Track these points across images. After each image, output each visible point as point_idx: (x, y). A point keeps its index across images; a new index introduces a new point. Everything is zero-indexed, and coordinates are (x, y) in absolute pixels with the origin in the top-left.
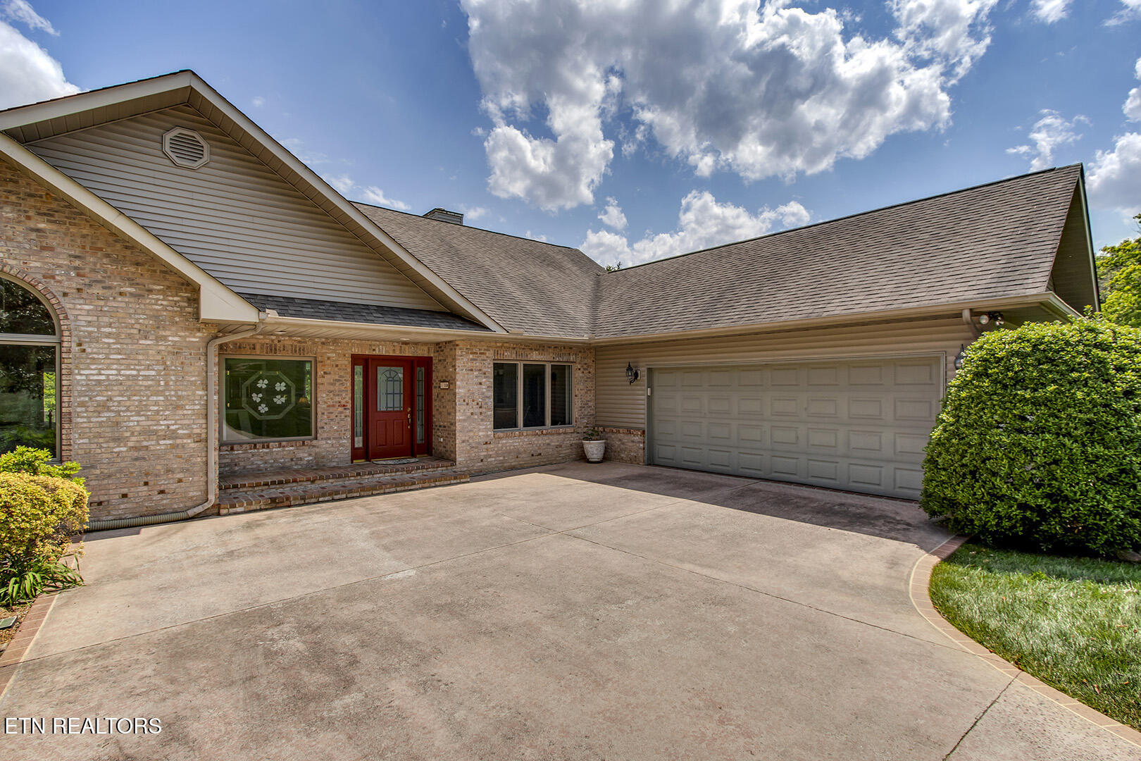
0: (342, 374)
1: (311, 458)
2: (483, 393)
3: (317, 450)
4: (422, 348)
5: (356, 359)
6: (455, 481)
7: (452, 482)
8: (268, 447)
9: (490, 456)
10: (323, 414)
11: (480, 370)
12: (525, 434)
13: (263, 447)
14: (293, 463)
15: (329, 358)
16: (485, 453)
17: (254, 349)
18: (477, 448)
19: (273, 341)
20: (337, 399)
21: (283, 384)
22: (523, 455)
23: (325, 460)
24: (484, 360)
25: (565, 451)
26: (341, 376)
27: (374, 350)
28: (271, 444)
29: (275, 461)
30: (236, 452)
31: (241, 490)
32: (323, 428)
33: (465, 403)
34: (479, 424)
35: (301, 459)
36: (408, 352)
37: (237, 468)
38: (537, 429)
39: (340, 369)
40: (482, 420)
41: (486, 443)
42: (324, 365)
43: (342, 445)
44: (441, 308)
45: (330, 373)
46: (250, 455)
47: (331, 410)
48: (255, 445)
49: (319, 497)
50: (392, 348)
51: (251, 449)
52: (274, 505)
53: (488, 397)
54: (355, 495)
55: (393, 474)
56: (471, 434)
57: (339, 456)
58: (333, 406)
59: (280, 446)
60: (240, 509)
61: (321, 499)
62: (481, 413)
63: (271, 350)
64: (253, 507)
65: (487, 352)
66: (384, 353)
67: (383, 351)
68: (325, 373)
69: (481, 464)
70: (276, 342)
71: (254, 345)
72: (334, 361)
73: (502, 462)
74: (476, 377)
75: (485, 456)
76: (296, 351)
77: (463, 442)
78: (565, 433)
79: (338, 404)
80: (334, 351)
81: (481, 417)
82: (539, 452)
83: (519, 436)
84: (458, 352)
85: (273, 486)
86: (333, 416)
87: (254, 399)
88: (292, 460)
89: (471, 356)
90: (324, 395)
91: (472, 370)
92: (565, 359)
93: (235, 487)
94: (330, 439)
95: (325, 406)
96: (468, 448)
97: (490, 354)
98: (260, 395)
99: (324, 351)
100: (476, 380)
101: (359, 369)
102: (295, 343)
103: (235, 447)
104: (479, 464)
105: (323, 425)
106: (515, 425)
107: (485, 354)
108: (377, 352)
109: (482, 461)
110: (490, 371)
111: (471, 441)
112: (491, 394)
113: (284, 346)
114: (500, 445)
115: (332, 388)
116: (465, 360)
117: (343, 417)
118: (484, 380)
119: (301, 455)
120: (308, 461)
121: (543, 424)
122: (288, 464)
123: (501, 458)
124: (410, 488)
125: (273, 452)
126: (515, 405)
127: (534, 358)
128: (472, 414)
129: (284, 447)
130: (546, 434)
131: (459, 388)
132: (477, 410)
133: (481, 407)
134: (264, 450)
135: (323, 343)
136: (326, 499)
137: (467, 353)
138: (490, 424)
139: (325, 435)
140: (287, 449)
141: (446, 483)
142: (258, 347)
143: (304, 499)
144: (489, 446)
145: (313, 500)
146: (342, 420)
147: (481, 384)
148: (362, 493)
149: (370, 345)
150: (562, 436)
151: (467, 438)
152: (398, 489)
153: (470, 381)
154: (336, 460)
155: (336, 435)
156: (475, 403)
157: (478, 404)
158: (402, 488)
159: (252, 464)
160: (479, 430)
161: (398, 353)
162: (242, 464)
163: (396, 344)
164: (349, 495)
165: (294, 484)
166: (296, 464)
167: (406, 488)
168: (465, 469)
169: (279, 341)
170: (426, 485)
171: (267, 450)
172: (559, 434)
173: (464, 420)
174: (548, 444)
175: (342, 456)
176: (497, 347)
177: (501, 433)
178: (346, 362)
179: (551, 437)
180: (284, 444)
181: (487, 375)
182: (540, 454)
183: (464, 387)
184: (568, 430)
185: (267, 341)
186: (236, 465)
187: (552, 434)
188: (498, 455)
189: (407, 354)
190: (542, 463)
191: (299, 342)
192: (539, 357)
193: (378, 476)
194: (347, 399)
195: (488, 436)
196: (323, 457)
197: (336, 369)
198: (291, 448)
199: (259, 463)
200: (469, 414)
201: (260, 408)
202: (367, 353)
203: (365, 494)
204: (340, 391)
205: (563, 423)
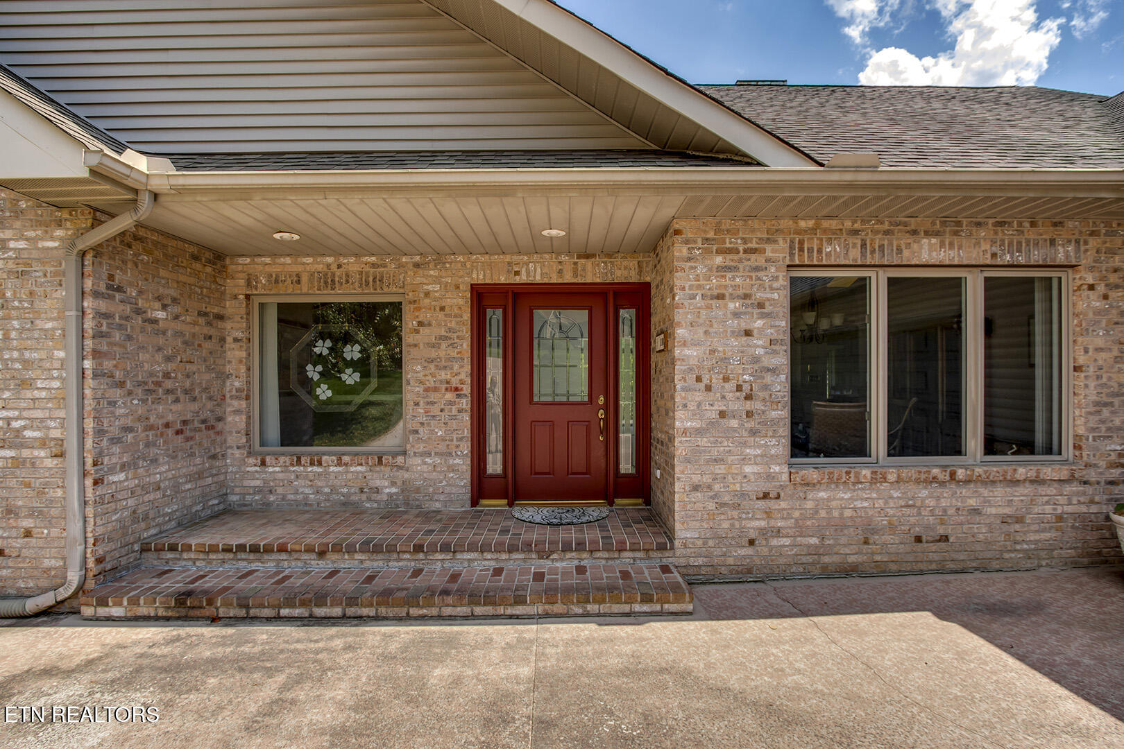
0: (453, 325)
1: (394, 490)
2: (756, 360)
3: (406, 475)
4: (625, 263)
5: (482, 297)
6: (646, 608)
7: (637, 608)
8: (320, 464)
9: (778, 532)
10: (417, 404)
11: (746, 296)
12: (892, 477)
13: (312, 464)
14: (364, 497)
15: (427, 294)
16: (763, 524)
17: (299, 282)
18: (737, 506)
19: (328, 266)
20: (443, 375)
21: (357, 347)
22: (888, 538)
23: (419, 496)
24: (757, 269)
25: (1035, 536)
26: (450, 330)
27: (517, 273)
28: (324, 458)
29: (334, 489)
30: (271, 469)
31: (185, 556)
32: (417, 432)
33: (702, 386)
34: (745, 444)
35: (377, 490)
36: (593, 274)
37: (272, 498)
38: (935, 465)
39: (450, 316)
40: (753, 433)
41: (766, 496)
42: (419, 309)
43: (452, 469)
44: (636, 141)
45: (429, 325)
46: (293, 477)
47: (433, 396)
48: (299, 459)
49: (280, 607)
50: (556, 267)
51: (292, 465)
52: (183, 612)
53: (773, 371)
54: (365, 611)
55: (504, 556)
56: (720, 469)
57: (448, 489)
58: (436, 389)
59: (339, 463)
60: (117, 611)
61: (285, 612)
62: (749, 414)
63: (326, 283)
64: (143, 610)
65: (769, 248)
66: (538, 279)
67: (536, 272)
68: (420, 324)
69: (749, 551)
70: (334, 268)
71: (298, 275)
72: (436, 299)
73: (815, 551)
74: (736, 315)
75: (763, 532)
76: (367, 284)
77: (696, 488)
78: (1037, 481)
79: (445, 386)
80: (437, 280)
81: (751, 424)
82: (941, 530)
83: (873, 481)
84: (680, 250)
85: (243, 556)
86: (435, 410)
87: (310, 374)
88: (362, 490)
89: (719, 260)
90: (419, 368)
91: (720, 297)
92: (1036, 256)
93: (173, 548)
94: (429, 455)
95: (420, 389)
96: (711, 505)
97: (778, 251)
98: (320, 368)
99: (418, 280)
100: (733, 323)
101: (495, 316)
102: (367, 269)
103: (268, 459)
104: (742, 552)
105: (416, 426)
106: (860, 449)
107: (763, 251)
108: (523, 278)
109: (752, 542)
110: (779, 296)
111: (717, 487)
112: (782, 360)
113: (347, 275)
114: (809, 504)
115: (433, 354)
116: (700, 269)
117: (454, 412)
118: (759, 323)
119: (378, 483)
120: (390, 495)
121: (954, 447)
122: (355, 498)
123: (814, 541)
124: (509, 611)
125: (329, 473)
126: (861, 395)
127: (925, 257)
128: (722, 414)
129: (346, 464)
130: (968, 482)
131: (685, 344)
132: (736, 405)
133: (748, 397)
134: (316, 469)
135: (417, 265)
136: (297, 612)
137: (707, 251)
138: (779, 444)
139: (421, 447)
140: (353, 469)
141: (616, 608)
142: (305, 279)
143: (247, 607)
144: (773, 505)
145: (267, 612)
146: (453, 418)
147: (748, 333)
148: (383, 611)
149: (509, 263)
150: (1027, 490)
151: (707, 479)
152: (479, 610)
153: (716, 327)
154: (442, 497)
155: (442, 447)
156: (731, 385)
157: (739, 388)
158: (489, 610)
159: (296, 493)
160: (744, 460)
161: (568, 278)
162: (280, 490)
163: (563, 258)
164: (351, 611)
165: (284, 556)
166: (369, 499)
167: (501, 610)
168: (700, 561)
169: (339, 266)
170: (558, 608)
171: (319, 470)
172: (1015, 482)
173: (699, 432)
174: (975, 511)
175: (454, 490)
176: (798, 232)
177: (811, 469)
178: (461, 303)
179: (985, 492)
180: (346, 459)
181: (768, 309)
182: (945, 538)
183: (696, 344)
184: (1049, 472)
185: (320, 267)
186: (271, 491)
187: (990, 482)
188: (801, 530)
189: (589, 279)
190: (951, 566)
191: (374, 265)
192: (942, 256)
193: (466, 556)
194: (463, 376)
195: (770, 477)
196: (418, 490)
197: (441, 315)
198: (359, 468)
199: (307, 491)
200: (714, 415)
201: (319, 391)
202: (503, 280)
203: (392, 612)
204: (448, 360)
205: (1027, 447)
